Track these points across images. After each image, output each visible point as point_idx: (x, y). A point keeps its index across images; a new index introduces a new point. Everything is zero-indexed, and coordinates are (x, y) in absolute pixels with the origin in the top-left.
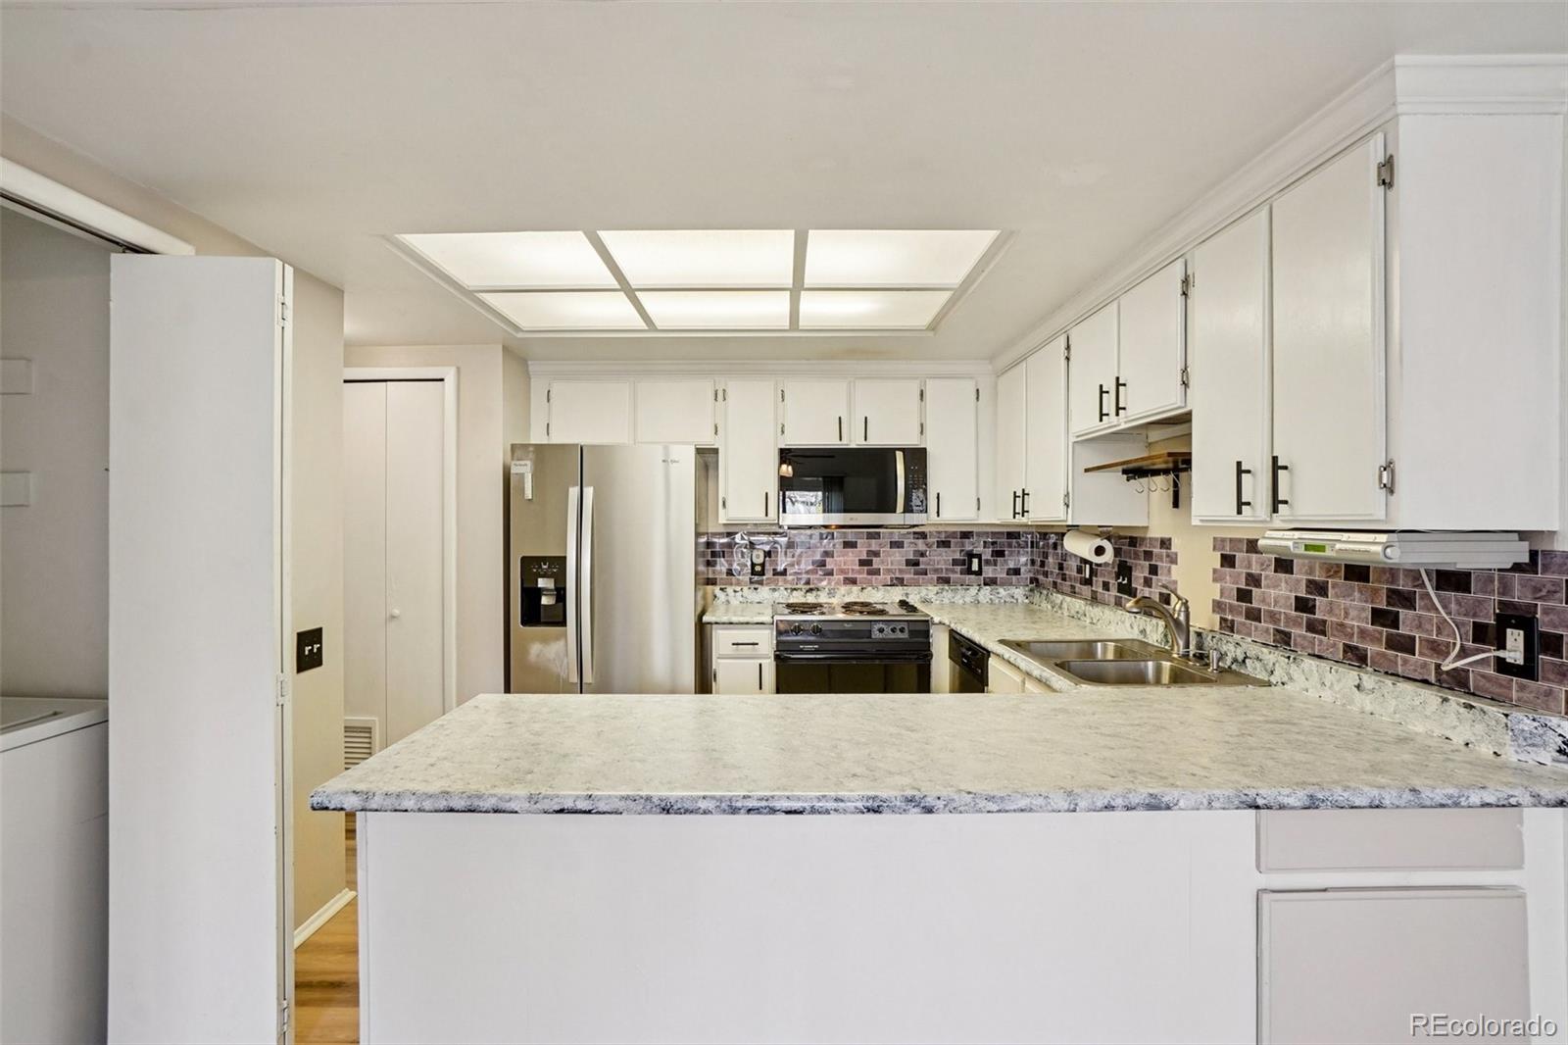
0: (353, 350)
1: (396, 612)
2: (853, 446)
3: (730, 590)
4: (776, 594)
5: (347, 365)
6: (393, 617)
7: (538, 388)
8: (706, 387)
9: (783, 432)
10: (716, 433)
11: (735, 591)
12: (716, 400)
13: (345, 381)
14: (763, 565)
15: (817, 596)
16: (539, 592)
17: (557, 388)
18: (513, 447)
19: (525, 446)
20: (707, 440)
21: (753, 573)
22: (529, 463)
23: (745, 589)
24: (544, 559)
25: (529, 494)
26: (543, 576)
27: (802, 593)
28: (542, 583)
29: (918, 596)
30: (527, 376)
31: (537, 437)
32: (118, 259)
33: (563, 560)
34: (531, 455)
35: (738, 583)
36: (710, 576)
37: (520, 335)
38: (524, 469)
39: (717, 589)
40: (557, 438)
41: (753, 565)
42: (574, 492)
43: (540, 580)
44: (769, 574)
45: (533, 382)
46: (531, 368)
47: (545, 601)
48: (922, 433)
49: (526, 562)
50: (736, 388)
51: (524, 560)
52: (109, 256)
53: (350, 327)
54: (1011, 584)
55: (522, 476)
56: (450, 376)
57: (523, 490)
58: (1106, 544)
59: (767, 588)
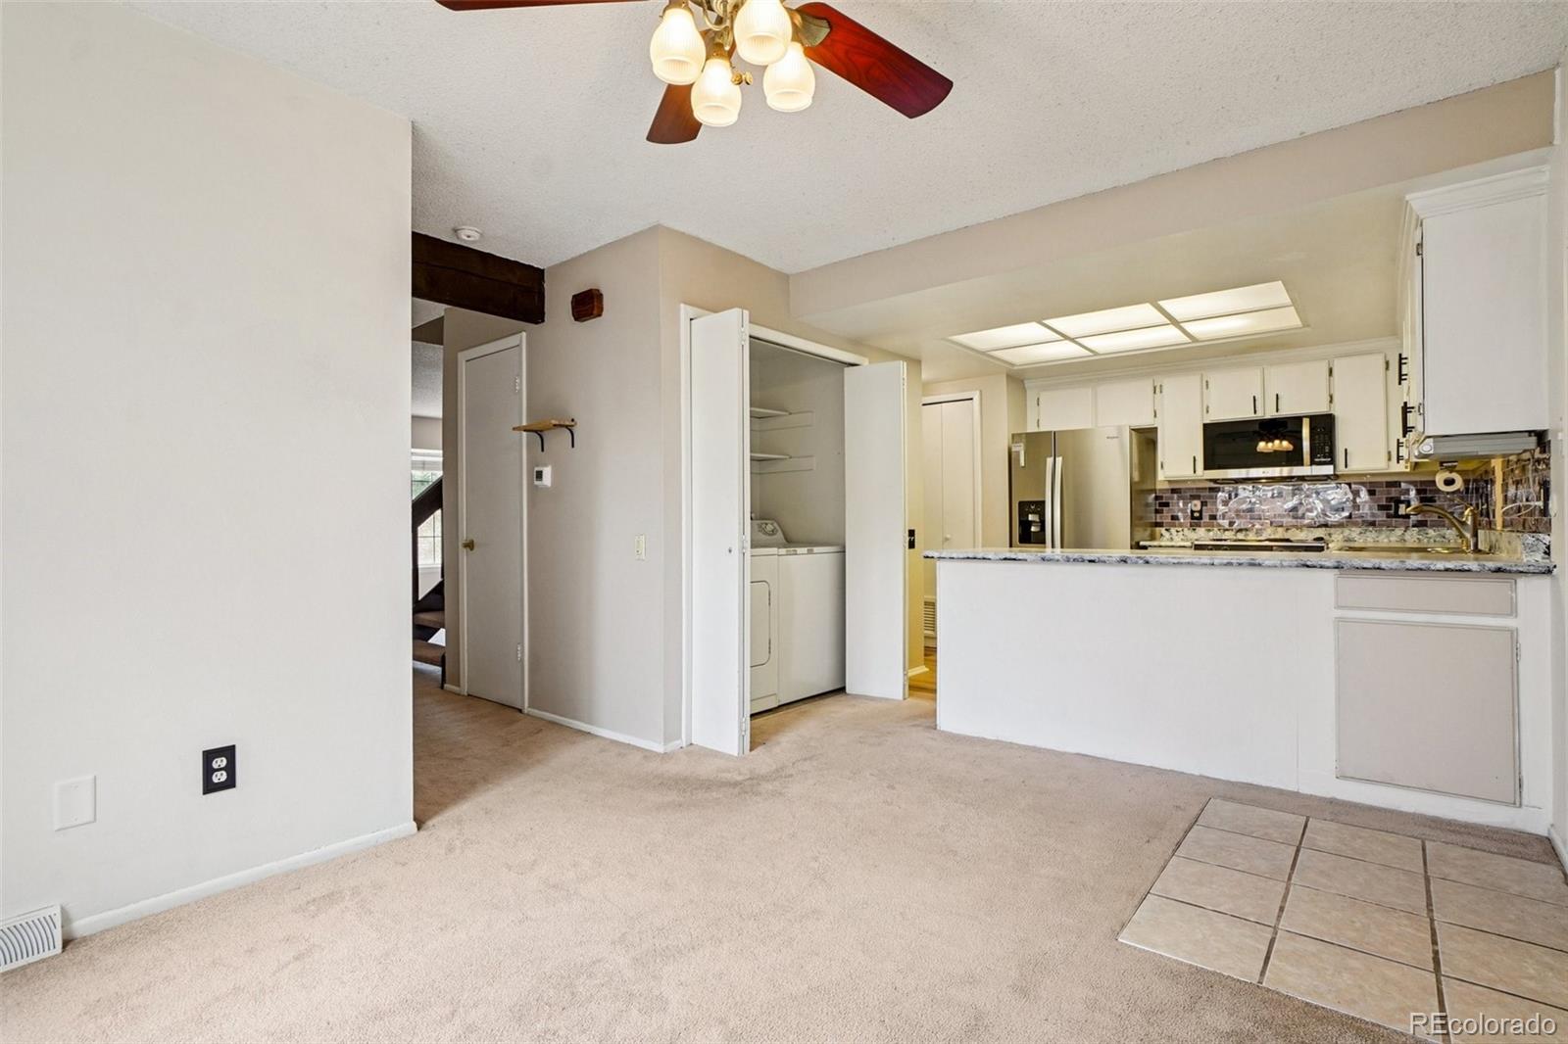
0: (926, 388)
1: (948, 536)
2: (1268, 417)
3: (1173, 530)
4: (1211, 533)
5: (924, 395)
6: (947, 539)
7: (1031, 397)
8: (1147, 385)
9: (1208, 412)
10: (1155, 416)
11: (1177, 531)
12: (1155, 392)
13: (924, 405)
14: (1201, 512)
15: (1246, 535)
16: (1030, 523)
17: (1044, 397)
18: (1013, 435)
19: (1020, 435)
20: (1146, 421)
21: (1193, 518)
22: (1022, 444)
23: (1186, 529)
24: (1032, 503)
25: (1022, 463)
26: (1033, 513)
27: (1233, 533)
28: (1031, 517)
29: (1341, 536)
30: (1024, 390)
31: (1032, 428)
32: (847, 370)
33: (1043, 503)
34: (1024, 440)
35: (1181, 525)
36: (1158, 520)
37: (1016, 368)
38: (1020, 449)
39: (1163, 530)
40: (1043, 429)
41: (1192, 512)
42: (1050, 460)
43: (1030, 516)
44: (1206, 519)
45: (1028, 392)
46: (1026, 386)
47: (1033, 529)
48: (1331, 402)
49: (1021, 504)
50: (1170, 384)
51: (1020, 503)
52: (843, 371)
53: (925, 376)
54: (1444, 526)
55: (1018, 453)
56: (976, 398)
57: (1019, 460)
58: (1454, 475)
59: (1203, 529)
